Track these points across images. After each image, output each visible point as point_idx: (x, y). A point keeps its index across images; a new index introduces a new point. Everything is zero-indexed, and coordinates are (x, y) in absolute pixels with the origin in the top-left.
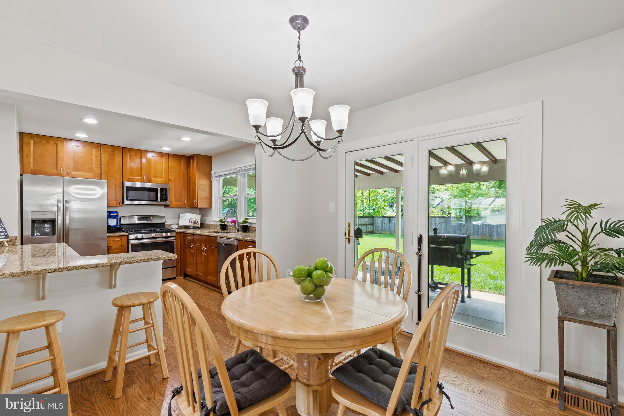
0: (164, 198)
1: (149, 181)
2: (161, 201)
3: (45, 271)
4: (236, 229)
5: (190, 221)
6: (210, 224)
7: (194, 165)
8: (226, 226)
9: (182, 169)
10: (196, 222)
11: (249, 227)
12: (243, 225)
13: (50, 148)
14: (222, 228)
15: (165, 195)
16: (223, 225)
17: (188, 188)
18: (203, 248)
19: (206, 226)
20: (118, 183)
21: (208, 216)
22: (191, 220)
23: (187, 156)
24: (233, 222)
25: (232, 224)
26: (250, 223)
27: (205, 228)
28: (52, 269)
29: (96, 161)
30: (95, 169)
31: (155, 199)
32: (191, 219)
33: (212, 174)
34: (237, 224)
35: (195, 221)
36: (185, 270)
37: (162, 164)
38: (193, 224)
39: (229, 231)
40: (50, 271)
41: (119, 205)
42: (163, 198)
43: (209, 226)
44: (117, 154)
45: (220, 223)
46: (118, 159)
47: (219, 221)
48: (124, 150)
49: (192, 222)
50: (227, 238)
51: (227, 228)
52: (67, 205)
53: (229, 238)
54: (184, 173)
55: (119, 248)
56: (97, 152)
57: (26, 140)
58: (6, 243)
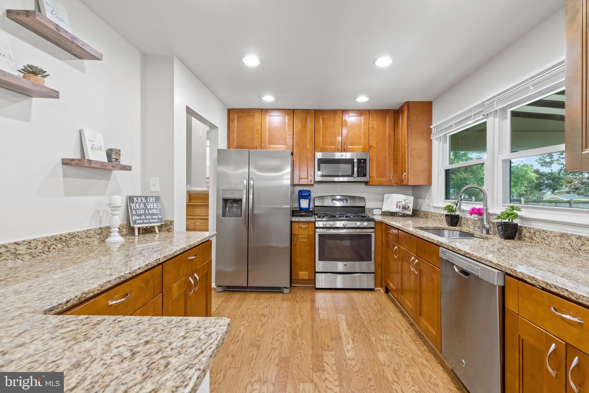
0: (362, 172)
1: (344, 150)
2: (358, 176)
4: (484, 227)
5: (397, 205)
6: (427, 212)
7: (403, 121)
8: (458, 219)
9: (387, 130)
10: (407, 207)
11: (521, 227)
12: (504, 221)
13: (250, 121)
14: (450, 221)
15: (363, 167)
16: (452, 216)
17: (396, 157)
18: (413, 258)
19: (422, 214)
20: (310, 155)
21: (425, 198)
22: (399, 204)
23: (395, 110)
24: (476, 213)
25: (475, 217)
26: (523, 218)
27: (420, 217)
29: (289, 131)
31: (350, 174)
32: (399, 202)
33: (433, 129)
34: (485, 216)
35: (405, 205)
36: (387, 282)
37: (361, 126)
38: (402, 211)
39: (465, 229)
41: (311, 182)
42: (360, 172)
43: (426, 215)
44: (308, 120)
45: (446, 212)
46: (310, 125)
47: (445, 209)
48: (317, 113)
49: (400, 206)
50: (468, 256)
51: (462, 222)
52: (251, 182)
53: (474, 258)
54: (389, 135)
55: (305, 238)
56: (289, 120)
57: (231, 116)
58: (157, 228)
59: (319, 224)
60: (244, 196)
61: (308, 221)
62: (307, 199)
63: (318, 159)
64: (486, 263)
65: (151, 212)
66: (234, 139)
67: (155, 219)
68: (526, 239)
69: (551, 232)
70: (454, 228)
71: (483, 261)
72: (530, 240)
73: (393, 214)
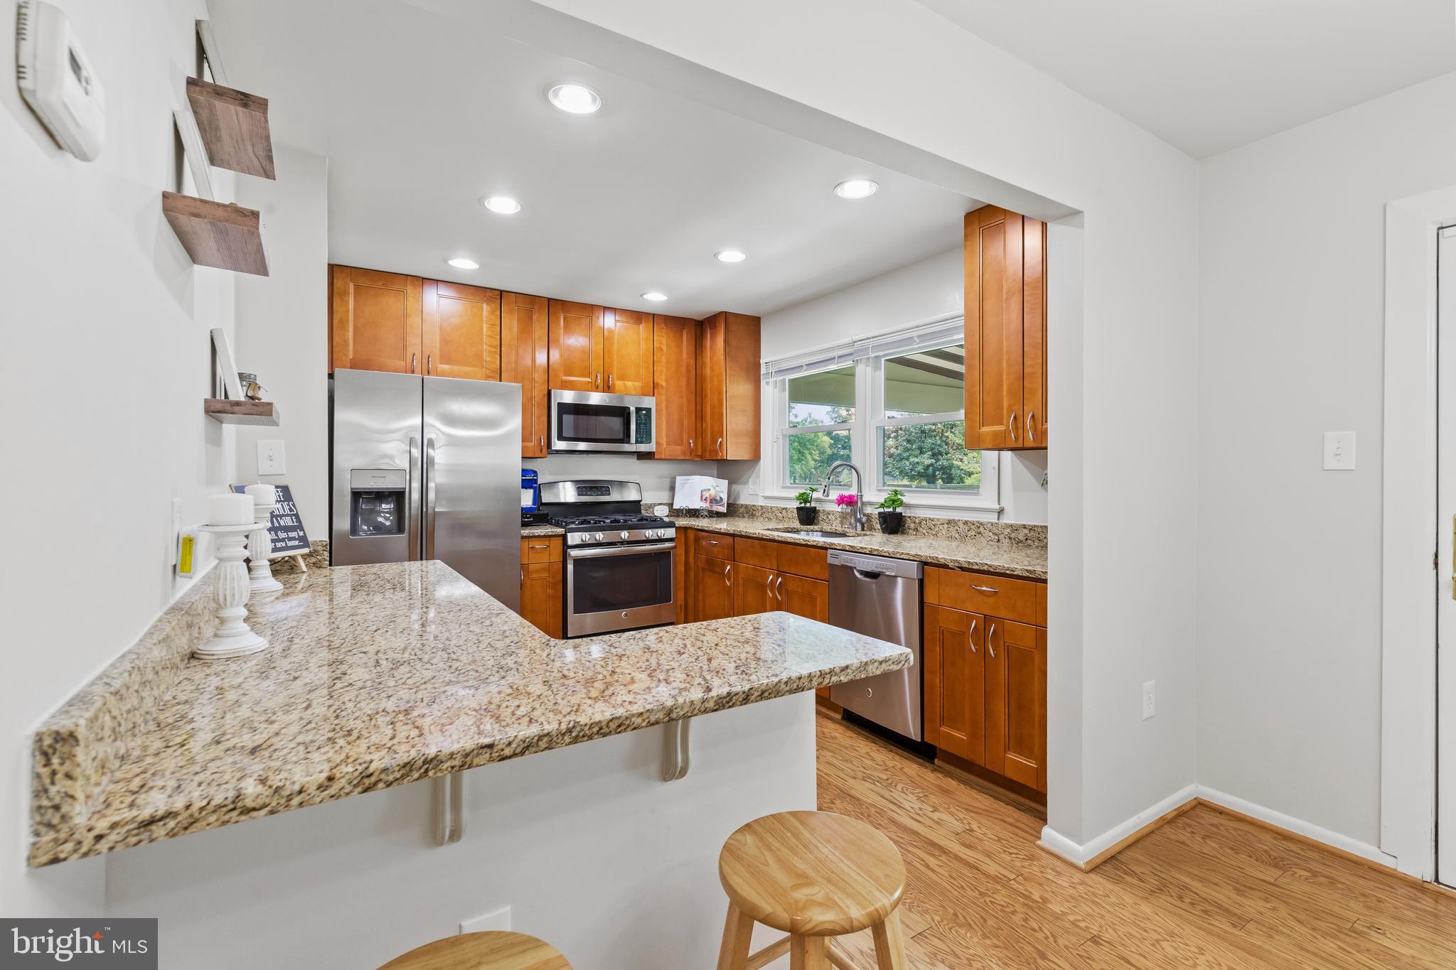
0: (644, 434)
1: (609, 387)
2: (636, 441)
3: (489, 751)
4: (858, 521)
5: (701, 496)
7: (717, 344)
8: (817, 514)
9: (685, 356)
10: (718, 498)
11: (905, 516)
12: (887, 510)
13: (390, 303)
14: (803, 517)
15: (646, 424)
16: (806, 509)
18: (771, 577)
19: (741, 510)
20: (539, 393)
21: (746, 483)
22: (706, 494)
23: (696, 321)
24: (846, 503)
25: (841, 508)
27: (738, 516)
28: (517, 741)
29: (490, 336)
30: (486, 357)
31: (622, 437)
32: (705, 490)
33: (764, 365)
34: (860, 507)
35: (715, 497)
37: (639, 344)
38: (711, 506)
39: (827, 528)
40: (507, 752)
41: (541, 452)
42: (641, 434)
44: (535, 317)
45: (796, 504)
46: (539, 331)
47: (798, 498)
48: (553, 306)
49: (706, 498)
50: (876, 553)
51: (820, 519)
52: (430, 451)
53: (885, 554)
54: (688, 366)
55: (544, 570)
56: (492, 312)
57: (338, 283)
58: (301, 560)
59: (574, 538)
61: (551, 533)
62: (531, 488)
63: (559, 404)
64: (902, 556)
65: (282, 523)
66: (347, 343)
67: (294, 539)
68: (910, 531)
69: (938, 520)
70: (812, 527)
71: (898, 556)
72: (915, 533)
73: (693, 513)
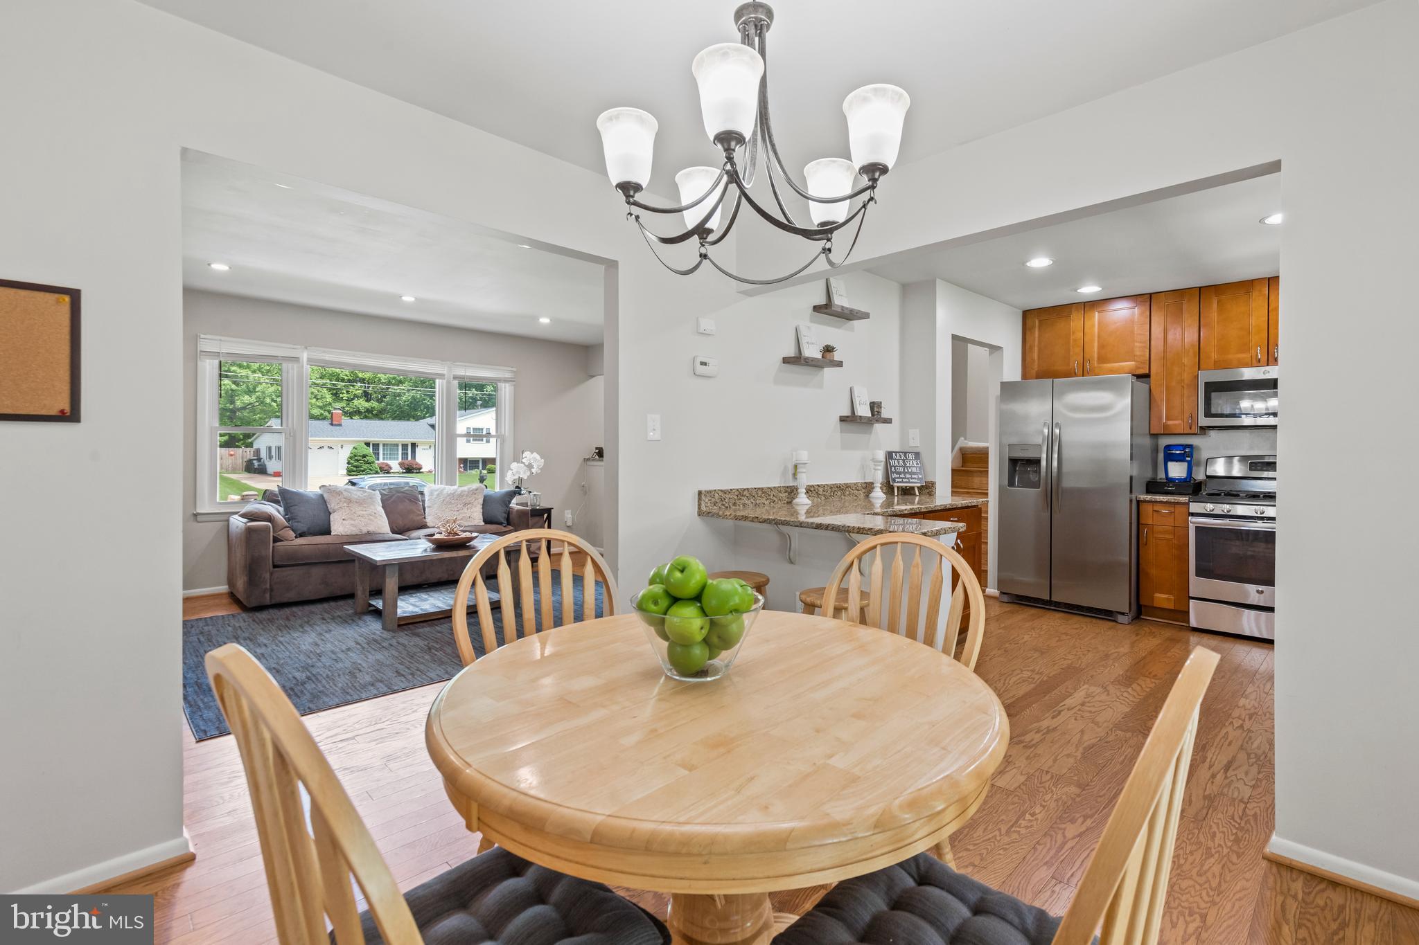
1: (1275, 359)
13: (1062, 327)
20: (1188, 378)
29: (1142, 334)
30: (1137, 352)
41: (1191, 428)
46: (1188, 319)
48: (1204, 292)
52: (1057, 431)
55: (1167, 532)
56: (1142, 314)
57: (1029, 322)
58: (916, 490)
59: (1195, 507)
60: (1044, 456)
61: (1173, 501)
62: (1183, 461)
63: (1207, 383)
65: (910, 470)
66: (1034, 361)
67: (915, 478)
